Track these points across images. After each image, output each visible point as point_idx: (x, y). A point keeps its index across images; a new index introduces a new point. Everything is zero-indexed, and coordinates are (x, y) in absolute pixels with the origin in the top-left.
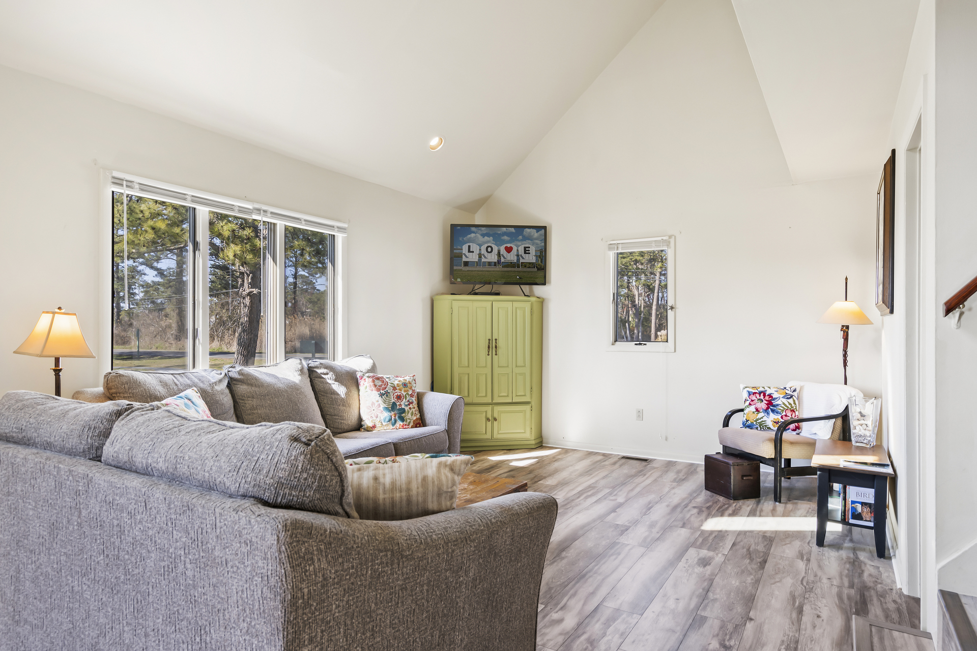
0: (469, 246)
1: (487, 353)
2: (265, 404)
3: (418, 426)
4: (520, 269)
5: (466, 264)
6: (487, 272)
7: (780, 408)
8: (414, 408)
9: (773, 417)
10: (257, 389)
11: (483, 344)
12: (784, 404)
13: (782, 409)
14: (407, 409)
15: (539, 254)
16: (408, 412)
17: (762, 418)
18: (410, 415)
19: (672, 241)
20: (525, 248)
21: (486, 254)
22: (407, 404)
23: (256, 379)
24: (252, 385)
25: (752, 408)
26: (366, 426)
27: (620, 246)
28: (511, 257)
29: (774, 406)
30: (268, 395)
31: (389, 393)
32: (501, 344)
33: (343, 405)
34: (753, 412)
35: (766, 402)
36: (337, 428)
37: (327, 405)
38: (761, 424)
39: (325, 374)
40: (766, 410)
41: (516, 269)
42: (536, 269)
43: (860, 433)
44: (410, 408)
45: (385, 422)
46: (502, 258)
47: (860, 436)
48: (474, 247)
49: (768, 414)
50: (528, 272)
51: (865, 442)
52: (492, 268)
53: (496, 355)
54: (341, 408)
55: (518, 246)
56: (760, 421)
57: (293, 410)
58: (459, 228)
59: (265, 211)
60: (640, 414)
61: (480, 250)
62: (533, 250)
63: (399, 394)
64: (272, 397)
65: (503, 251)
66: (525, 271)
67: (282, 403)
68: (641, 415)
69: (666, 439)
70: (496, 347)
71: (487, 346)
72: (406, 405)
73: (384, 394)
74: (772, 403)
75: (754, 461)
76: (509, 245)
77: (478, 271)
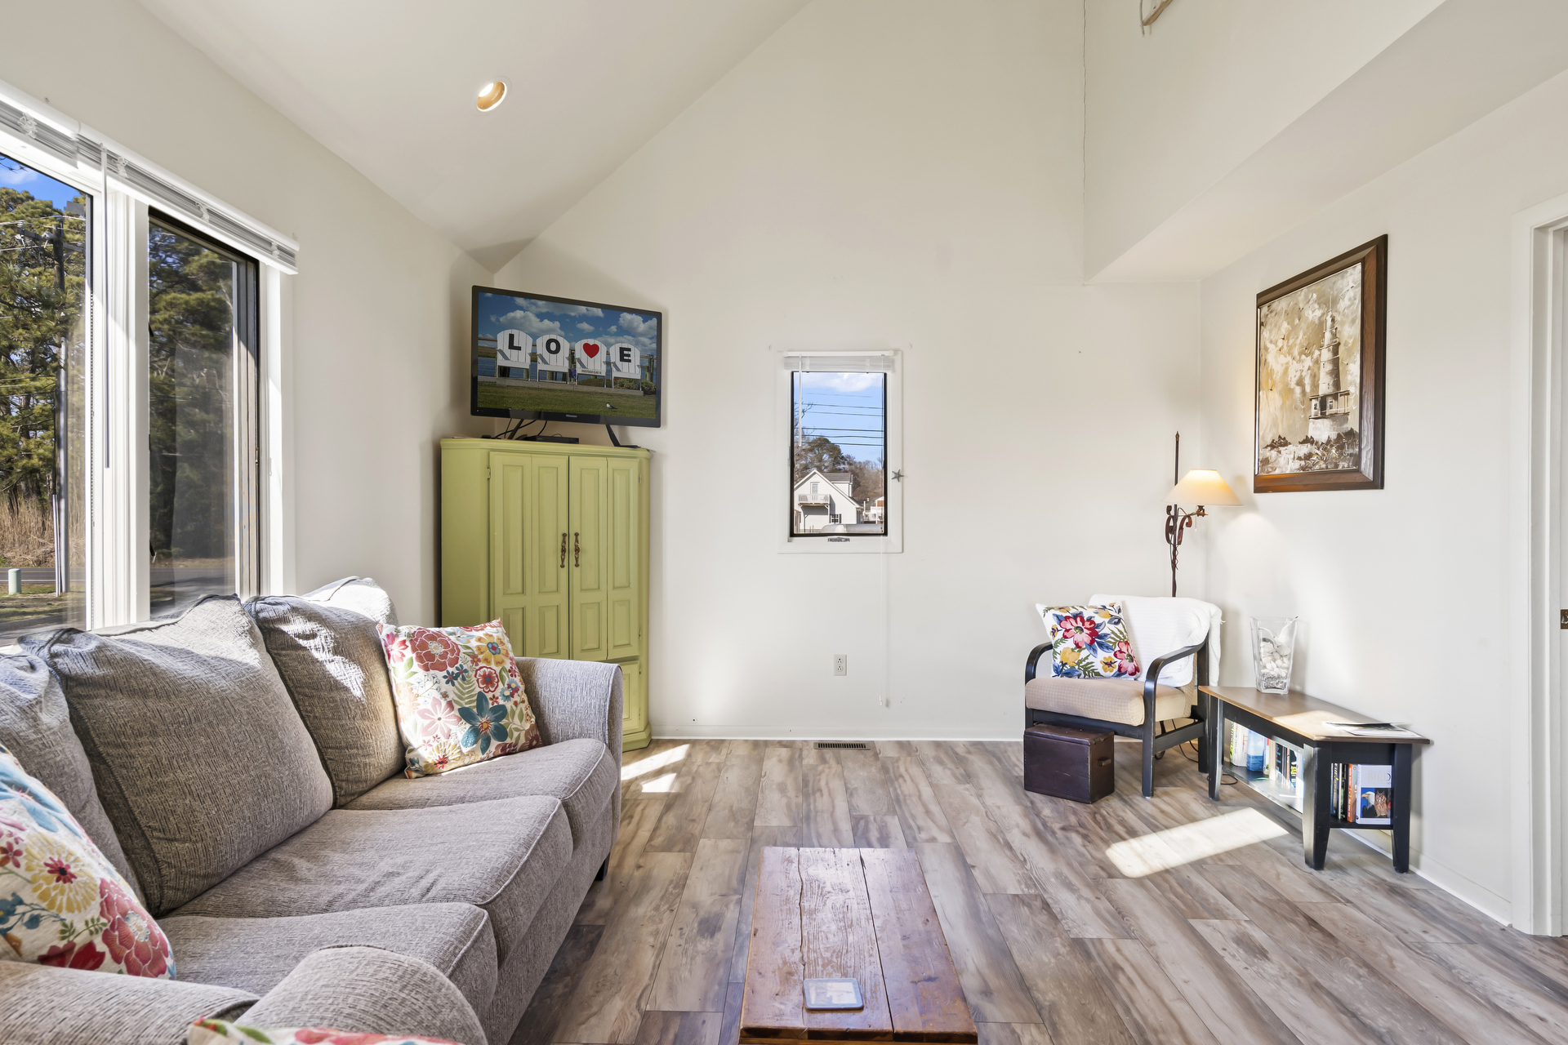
0: (511, 337)
1: (560, 563)
2: (195, 748)
3: (535, 743)
4: (613, 390)
5: (505, 372)
6: (547, 393)
7: (1110, 639)
8: (523, 702)
9: (1102, 655)
10: (162, 705)
11: (552, 544)
12: (1113, 632)
13: (1113, 641)
14: (509, 705)
15: (647, 364)
16: (513, 712)
17: (1087, 658)
18: (516, 720)
19: (898, 359)
20: (622, 350)
21: (546, 355)
22: (507, 693)
23: (153, 671)
24: (144, 694)
25: (1070, 643)
26: (422, 764)
27: (808, 362)
28: (595, 365)
29: (1101, 637)
30: (197, 720)
31: (466, 671)
32: (586, 543)
33: (363, 717)
34: (1073, 650)
35: (1088, 632)
36: (357, 781)
37: (324, 722)
38: (1086, 669)
39: (307, 637)
40: (1091, 645)
41: (605, 390)
42: (640, 393)
43: (1272, 673)
44: (516, 703)
45: (466, 746)
46: (578, 365)
47: (1272, 678)
48: (522, 339)
49: (1095, 650)
50: (628, 397)
51: (1278, 686)
52: (559, 385)
53: (577, 565)
54: (360, 723)
55: (609, 345)
56: (1084, 663)
57: (270, 754)
58: (489, 295)
59: (112, 158)
60: (841, 665)
61: (534, 345)
62: (636, 355)
63: (487, 671)
64: (210, 724)
65: (580, 353)
66: (621, 395)
67: (240, 737)
68: (843, 665)
69: (887, 705)
70: (577, 550)
71: (560, 547)
72: (507, 698)
73: (458, 675)
74: (1097, 633)
75: (1105, 731)
76: (591, 342)
77: (530, 388)
